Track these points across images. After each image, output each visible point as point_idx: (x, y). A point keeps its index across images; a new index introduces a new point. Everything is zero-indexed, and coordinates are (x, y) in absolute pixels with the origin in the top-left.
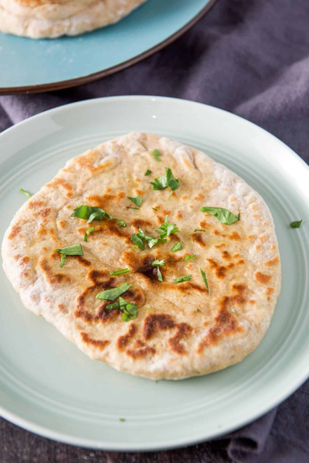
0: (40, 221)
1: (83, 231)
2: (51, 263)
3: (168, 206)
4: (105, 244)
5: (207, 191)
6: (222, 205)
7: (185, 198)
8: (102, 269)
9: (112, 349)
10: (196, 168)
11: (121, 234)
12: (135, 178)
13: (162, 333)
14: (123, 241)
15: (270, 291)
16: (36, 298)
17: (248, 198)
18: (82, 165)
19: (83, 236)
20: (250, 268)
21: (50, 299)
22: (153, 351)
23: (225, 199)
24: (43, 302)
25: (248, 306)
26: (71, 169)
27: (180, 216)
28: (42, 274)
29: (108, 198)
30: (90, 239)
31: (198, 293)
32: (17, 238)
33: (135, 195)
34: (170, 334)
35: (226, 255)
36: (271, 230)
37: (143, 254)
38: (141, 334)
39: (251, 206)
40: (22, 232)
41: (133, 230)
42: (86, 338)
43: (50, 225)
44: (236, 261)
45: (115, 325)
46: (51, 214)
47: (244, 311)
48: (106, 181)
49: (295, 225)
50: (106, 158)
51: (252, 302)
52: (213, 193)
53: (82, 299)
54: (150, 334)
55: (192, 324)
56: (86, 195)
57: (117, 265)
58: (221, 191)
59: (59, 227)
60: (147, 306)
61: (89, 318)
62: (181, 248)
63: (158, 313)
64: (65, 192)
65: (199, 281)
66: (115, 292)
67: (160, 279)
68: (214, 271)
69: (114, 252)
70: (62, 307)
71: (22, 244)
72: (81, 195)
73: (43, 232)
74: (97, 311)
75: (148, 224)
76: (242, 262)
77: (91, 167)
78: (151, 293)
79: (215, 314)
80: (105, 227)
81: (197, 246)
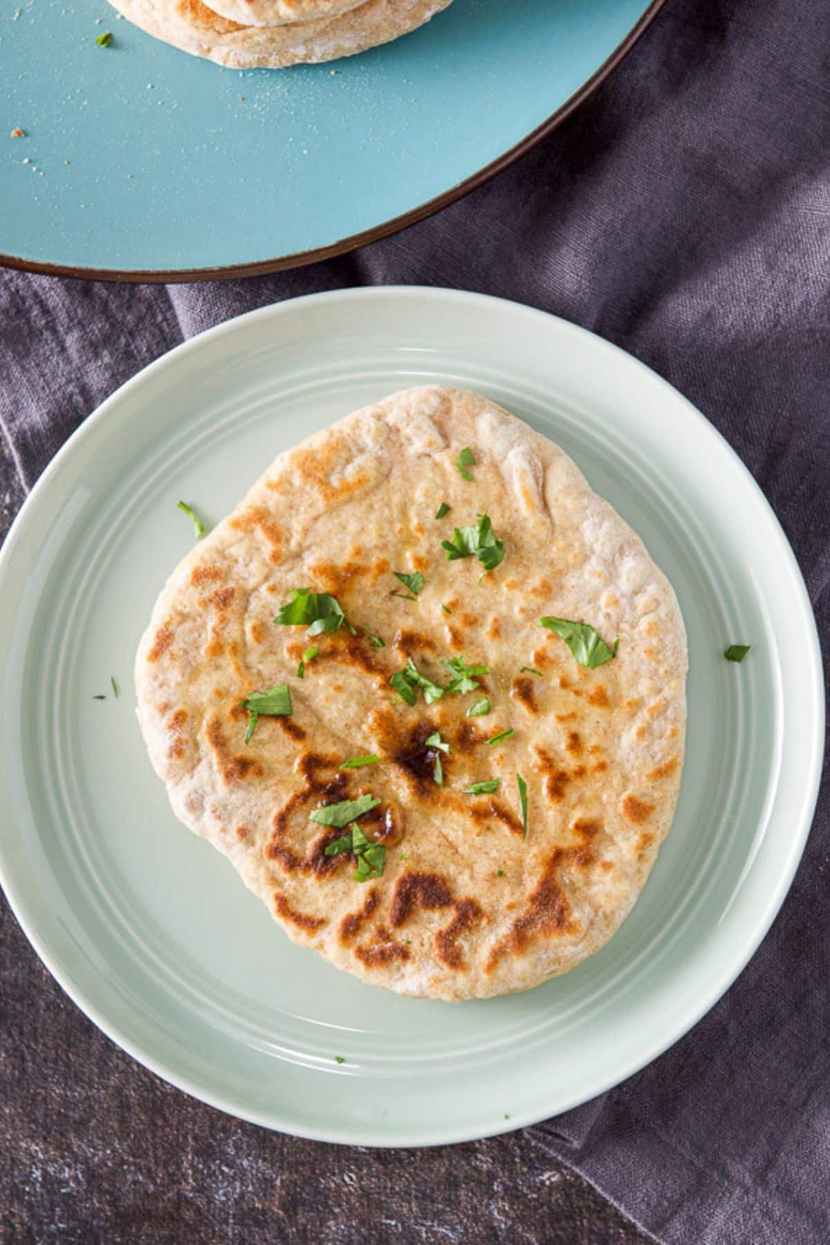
0: (212, 619)
1: (297, 651)
2: (228, 730)
3: (474, 604)
4: (339, 689)
5: (560, 573)
6: (586, 613)
7: (512, 586)
8: (327, 748)
9: (330, 936)
10: (546, 506)
11: (370, 667)
12: (414, 522)
13: (425, 914)
14: (375, 681)
15: (647, 839)
16: (195, 805)
17: (641, 601)
18: (307, 475)
19: (295, 664)
20: (616, 781)
21: (222, 813)
22: (405, 955)
23: (593, 600)
24: (207, 815)
25: (597, 872)
26: (283, 485)
27: (496, 632)
28: (209, 753)
29: (355, 571)
30: (309, 672)
31: (505, 829)
32: (165, 660)
33: (410, 566)
34: (440, 920)
35: (575, 742)
36: (675, 689)
37: (412, 718)
38: (385, 914)
39: (644, 624)
40: (176, 647)
41: (396, 657)
42: (284, 906)
43: (232, 632)
44: (591, 761)
45: (339, 885)
46: (235, 604)
47: (588, 883)
48: (353, 527)
49: (735, 654)
50: (359, 460)
51: (607, 866)
52: (571, 581)
53: (282, 821)
54: (403, 916)
55: (484, 903)
56: (310, 560)
57: (358, 740)
58: (589, 576)
59: (249, 637)
60: (405, 849)
61: (293, 863)
62: (488, 712)
63: (425, 869)
64: (268, 547)
65: (511, 799)
66: (346, 811)
67: (438, 778)
68: (545, 780)
69: (353, 709)
70: (243, 833)
71: (174, 676)
72: (298, 556)
73: (217, 649)
74: (309, 849)
75: (430, 644)
76: (602, 767)
77: (324, 483)
78: (416, 816)
79: (532, 884)
80: (342, 645)
81: (521, 708)
